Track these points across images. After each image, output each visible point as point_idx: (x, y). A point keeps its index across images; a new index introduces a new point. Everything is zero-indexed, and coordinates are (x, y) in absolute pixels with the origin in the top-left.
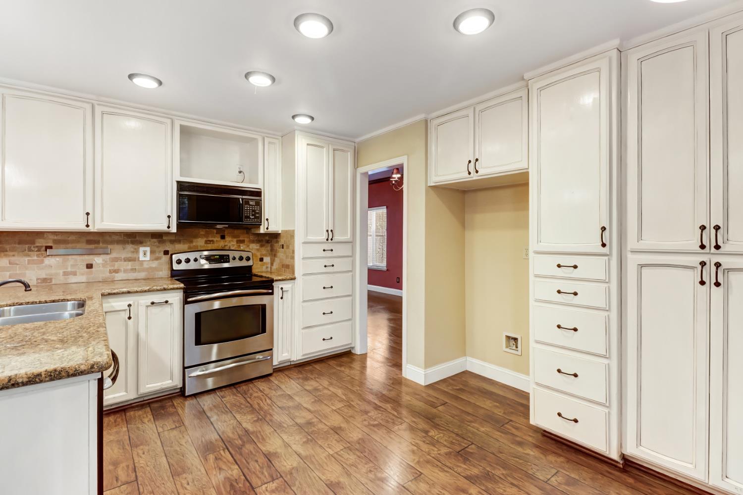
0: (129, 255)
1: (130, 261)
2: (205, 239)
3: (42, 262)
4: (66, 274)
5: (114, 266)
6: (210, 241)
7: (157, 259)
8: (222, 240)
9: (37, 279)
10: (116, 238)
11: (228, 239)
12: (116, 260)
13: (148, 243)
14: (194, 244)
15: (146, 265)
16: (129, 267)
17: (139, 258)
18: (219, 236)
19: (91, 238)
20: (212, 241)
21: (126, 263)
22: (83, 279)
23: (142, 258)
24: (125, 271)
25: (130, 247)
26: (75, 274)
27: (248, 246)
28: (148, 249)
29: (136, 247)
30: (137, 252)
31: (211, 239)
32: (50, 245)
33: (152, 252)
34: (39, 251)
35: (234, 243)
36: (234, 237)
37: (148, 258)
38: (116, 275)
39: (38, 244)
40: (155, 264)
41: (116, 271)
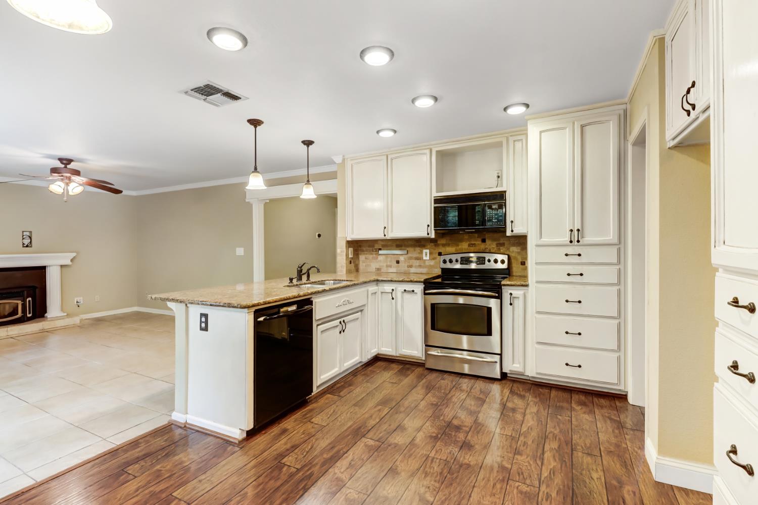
0: (418, 255)
1: (418, 259)
2: (468, 243)
3: (377, 258)
4: (387, 266)
5: (409, 262)
6: (473, 244)
7: (434, 259)
8: (483, 243)
9: (376, 269)
10: (410, 243)
11: (488, 242)
12: (411, 258)
13: (429, 247)
14: (460, 247)
15: (427, 263)
16: (418, 264)
17: (423, 258)
18: (480, 239)
19: (398, 243)
20: (474, 244)
21: (416, 261)
22: (393, 270)
23: (424, 258)
24: (416, 267)
25: (418, 249)
26: (390, 266)
27: (508, 249)
28: (428, 251)
29: (421, 249)
30: (421, 253)
31: (473, 243)
32: (380, 248)
33: (430, 253)
34: (376, 251)
35: (494, 246)
36: (494, 240)
37: (428, 258)
38: (411, 269)
39: (375, 248)
40: (432, 263)
41: (411, 266)
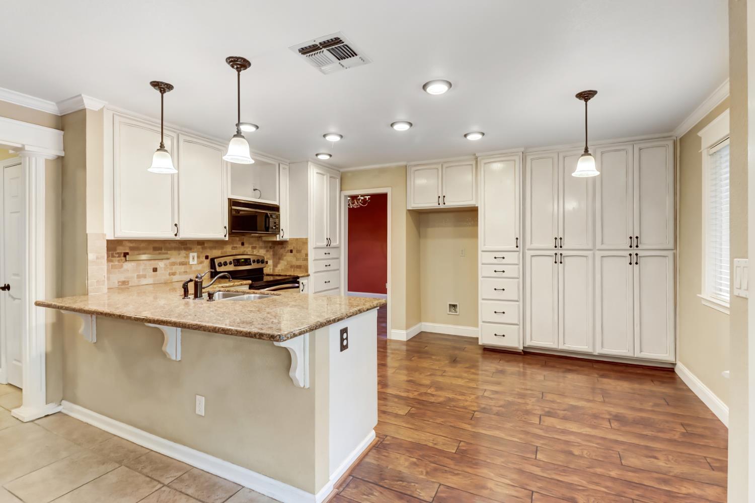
0: (183, 260)
1: (183, 265)
2: (231, 246)
3: (122, 266)
4: (139, 277)
5: (172, 269)
6: (235, 247)
7: (201, 263)
8: (243, 247)
9: (119, 282)
10: (173, 245)
11: (246, 245)
12: (173, 264)
13: (195, 250)
14: (225, 250)
15: (194, 268)
16: (183, 270)
17: (189, 262)
18: (240, 243)
19: (156, 245)
20: (236, 247)
21: (181, 266)
22: (149, 281)
23: (191, 263)
24: (180, 274)
25: (183, 253)
26: (145, 276)
27: (259, 251)
28: (195, 254)
29: (187, 253)
30: (187, 257)
31: (235, 246)
32: (127, 251)
33: (198, 257)
34: (119, 257)
35: (250, 249)
36: (250, 244)
37: (195, 262)
38: (174, 277)
39: (118, 251)
40: (199, 267)
41: (174, 274)
